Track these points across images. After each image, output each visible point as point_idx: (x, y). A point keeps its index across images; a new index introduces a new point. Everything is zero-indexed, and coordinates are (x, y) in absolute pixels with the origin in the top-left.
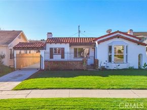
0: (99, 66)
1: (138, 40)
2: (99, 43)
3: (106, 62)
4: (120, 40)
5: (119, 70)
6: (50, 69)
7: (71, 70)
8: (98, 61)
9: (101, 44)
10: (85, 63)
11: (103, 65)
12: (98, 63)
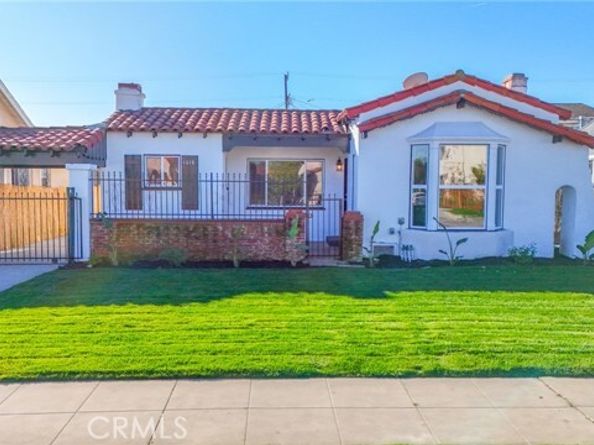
0: (366, 244)
1: (554, 119)
2: (365, 131)
3: (397, 227)
4: (468, 116)
5: (461, 263)
6: (115, 261)
7: (229, 264)
8: (359, 219)
9: (377, 134)
10: (294, 231)
11: (384, 239)
12: (359, 230)
